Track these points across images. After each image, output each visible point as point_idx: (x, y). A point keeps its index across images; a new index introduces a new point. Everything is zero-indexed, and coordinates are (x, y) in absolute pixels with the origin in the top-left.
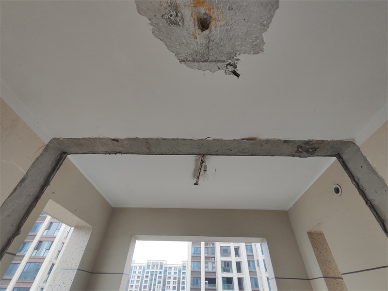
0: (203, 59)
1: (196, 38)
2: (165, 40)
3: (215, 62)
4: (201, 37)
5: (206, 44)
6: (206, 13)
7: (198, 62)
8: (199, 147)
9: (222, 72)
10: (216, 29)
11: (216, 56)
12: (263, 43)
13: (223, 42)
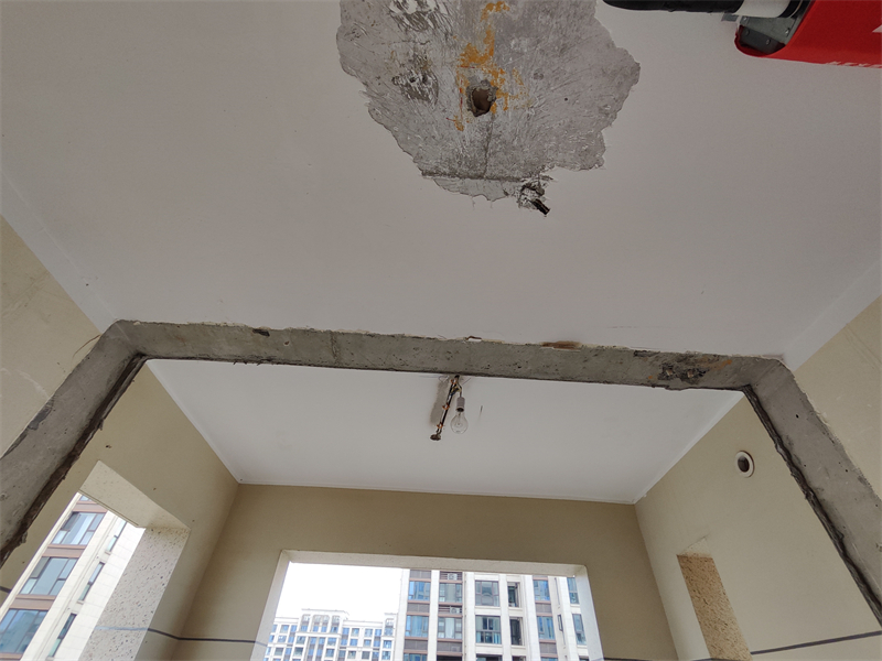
0: (472, 172)
1: (461, 128)
2: (396, 129)
3: (499, 179)
4: (473, 126)
5: (482, 142)
6: (486, 81)
7: (462, 177)
8: (448, 356)
9: (511, 201)
10: (504, 115)
11: (501, 167)
12: (603, 148)
13: (519, 141)
